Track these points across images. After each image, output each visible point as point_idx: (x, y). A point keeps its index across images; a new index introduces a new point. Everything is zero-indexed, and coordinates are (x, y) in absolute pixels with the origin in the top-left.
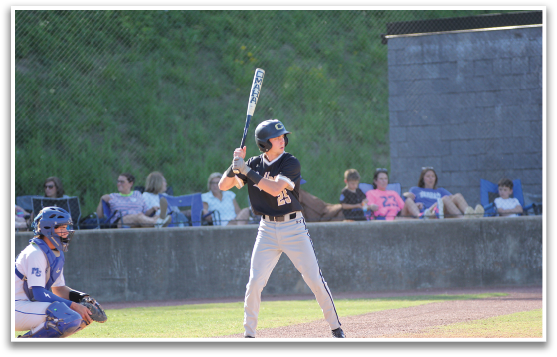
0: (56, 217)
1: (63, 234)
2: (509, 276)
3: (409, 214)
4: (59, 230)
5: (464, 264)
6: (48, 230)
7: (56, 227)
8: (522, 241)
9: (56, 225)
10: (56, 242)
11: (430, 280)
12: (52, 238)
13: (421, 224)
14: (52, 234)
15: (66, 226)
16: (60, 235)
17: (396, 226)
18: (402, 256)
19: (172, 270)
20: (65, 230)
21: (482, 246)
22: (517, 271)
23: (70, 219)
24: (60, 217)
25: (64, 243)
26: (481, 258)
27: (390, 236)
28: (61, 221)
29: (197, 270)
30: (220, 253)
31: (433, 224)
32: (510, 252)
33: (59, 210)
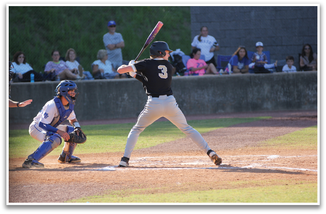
0: (69, 85)
1: (72, 95)
2: (265, 106)
3: (211, 72)
4: (70, 92)
5: (241, 99)
6: (64, 93)
7: (69, 91)
8: (272, 87)
9: (69, 90)
10: (69, 99)
11: (223, 108)
12: (67, 97)
13: (218, 78)
14: (67, 95)
15: (74, 90)
16: (71, 95)
17: (205, 79)
18: (208, 95)
19: (85, 104)
20: (73, 92)
21: (251, 89)
22: (269, 103)
23: (76, 86)
24: (71, 85)
25: (73, 100)
26: (250, 96)
27: (201, 84)
28: (71, 87)
29: (99, 103)
30: (111, 95)
31: (225, 78)
32: (266, 92)
33: (70, 82)
